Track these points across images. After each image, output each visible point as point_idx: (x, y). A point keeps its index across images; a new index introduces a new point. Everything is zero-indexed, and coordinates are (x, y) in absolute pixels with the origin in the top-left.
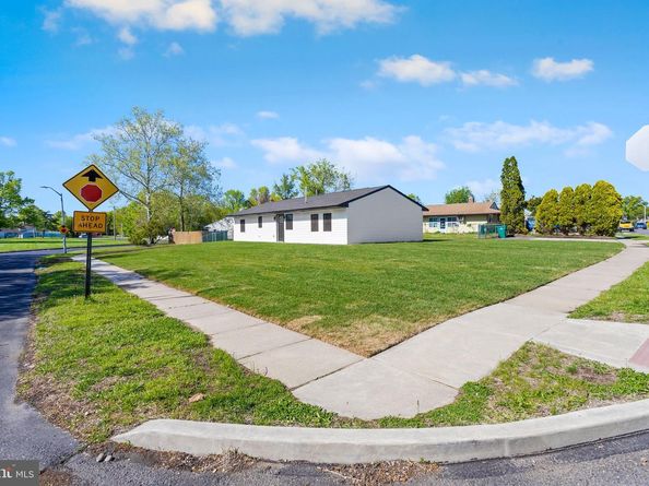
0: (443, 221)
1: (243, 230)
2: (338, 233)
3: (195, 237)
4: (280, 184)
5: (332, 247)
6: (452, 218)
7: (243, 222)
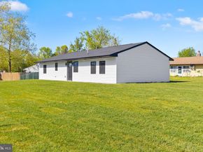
0: (180, 68)
1: (45, 72)
2: (110, 75)
3: (15, 76)
4: (74, 44)
5: (105, 85)
6: (186, 66)
7: (45, 67)
